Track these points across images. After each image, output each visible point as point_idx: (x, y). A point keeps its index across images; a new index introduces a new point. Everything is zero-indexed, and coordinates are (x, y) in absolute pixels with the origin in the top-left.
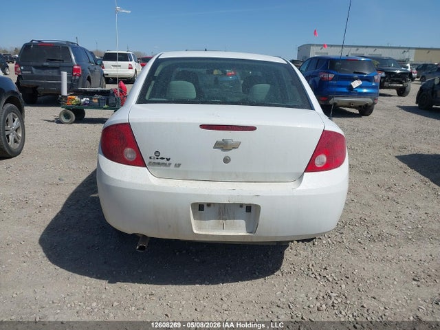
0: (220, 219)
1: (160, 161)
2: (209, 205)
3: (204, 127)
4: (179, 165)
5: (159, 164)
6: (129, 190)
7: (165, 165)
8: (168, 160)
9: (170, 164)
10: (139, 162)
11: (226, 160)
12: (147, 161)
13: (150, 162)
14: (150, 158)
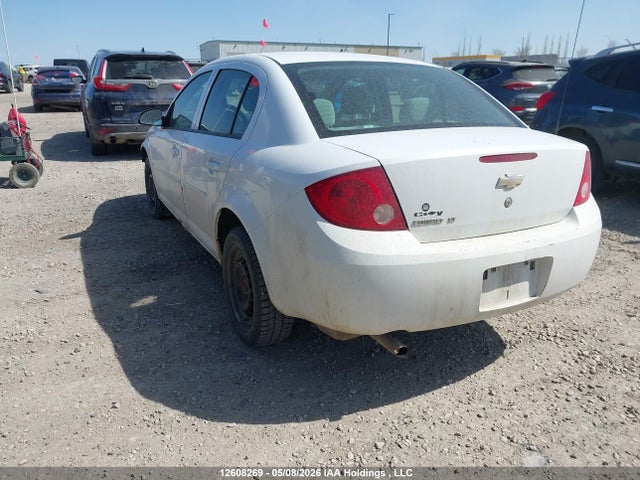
0: (504, 286)
1: (429, 217)
2: (494, 270)
3: (485, 159)
4: (454, 219)
5: (427, 222)
6: (388, 267)
7: (436, 222)
8: (439, 214)
9: (441, 220)
10: (399, 223)
11: (507, 204)
12: (410, 219)
13: (414, 223)
14: (416, 215)
